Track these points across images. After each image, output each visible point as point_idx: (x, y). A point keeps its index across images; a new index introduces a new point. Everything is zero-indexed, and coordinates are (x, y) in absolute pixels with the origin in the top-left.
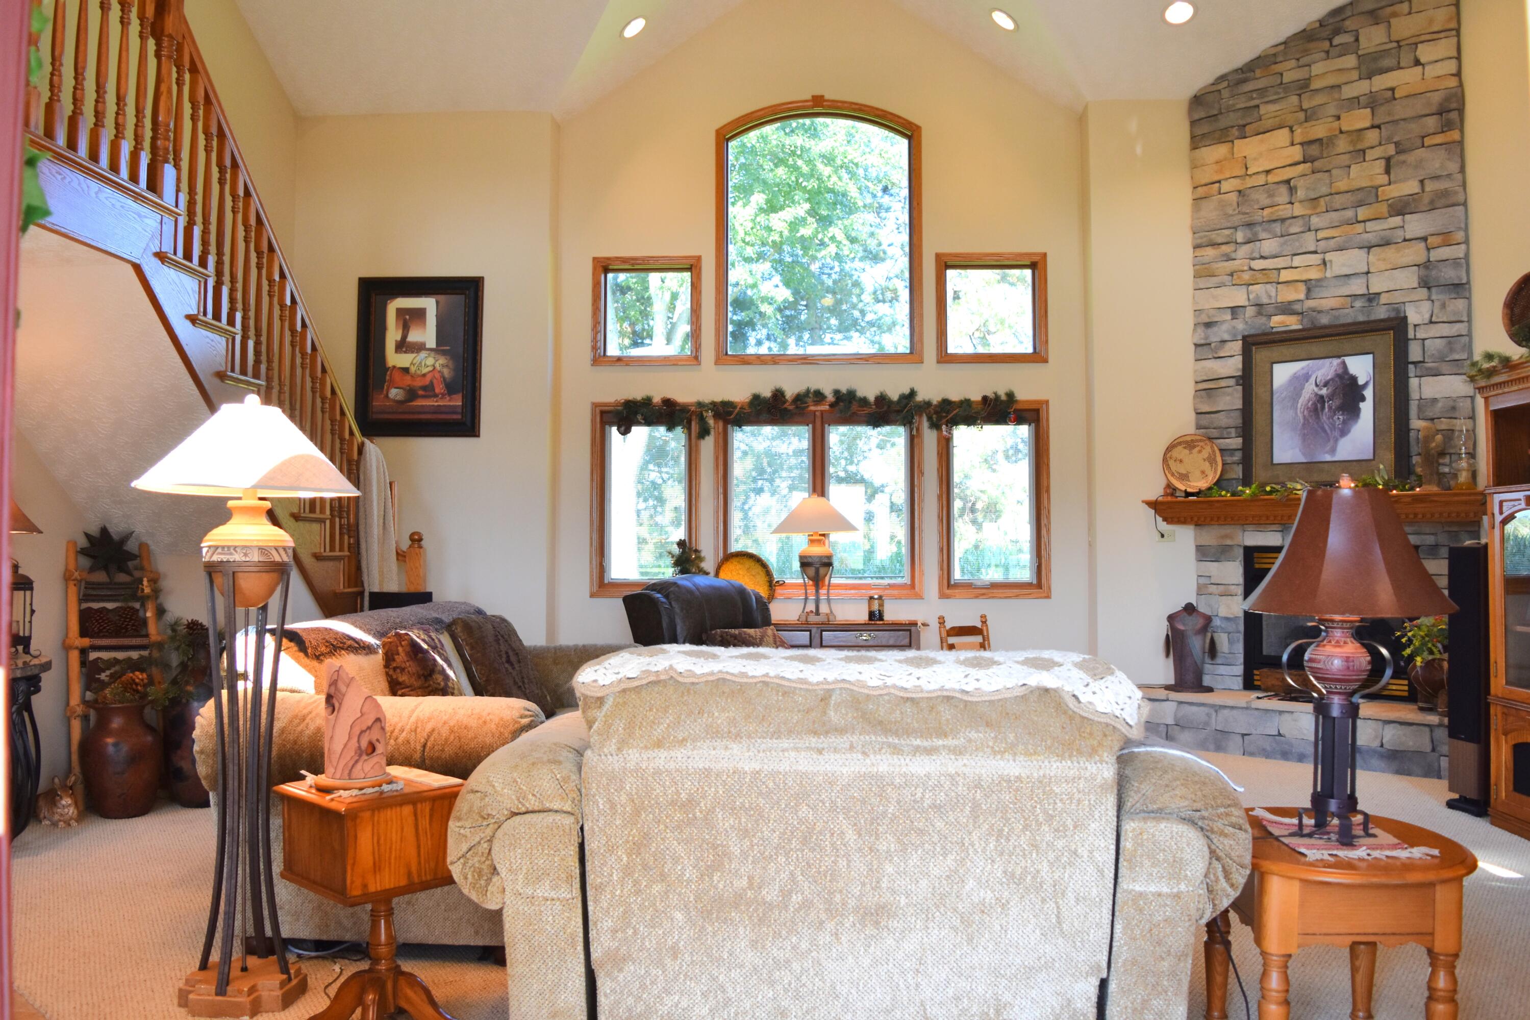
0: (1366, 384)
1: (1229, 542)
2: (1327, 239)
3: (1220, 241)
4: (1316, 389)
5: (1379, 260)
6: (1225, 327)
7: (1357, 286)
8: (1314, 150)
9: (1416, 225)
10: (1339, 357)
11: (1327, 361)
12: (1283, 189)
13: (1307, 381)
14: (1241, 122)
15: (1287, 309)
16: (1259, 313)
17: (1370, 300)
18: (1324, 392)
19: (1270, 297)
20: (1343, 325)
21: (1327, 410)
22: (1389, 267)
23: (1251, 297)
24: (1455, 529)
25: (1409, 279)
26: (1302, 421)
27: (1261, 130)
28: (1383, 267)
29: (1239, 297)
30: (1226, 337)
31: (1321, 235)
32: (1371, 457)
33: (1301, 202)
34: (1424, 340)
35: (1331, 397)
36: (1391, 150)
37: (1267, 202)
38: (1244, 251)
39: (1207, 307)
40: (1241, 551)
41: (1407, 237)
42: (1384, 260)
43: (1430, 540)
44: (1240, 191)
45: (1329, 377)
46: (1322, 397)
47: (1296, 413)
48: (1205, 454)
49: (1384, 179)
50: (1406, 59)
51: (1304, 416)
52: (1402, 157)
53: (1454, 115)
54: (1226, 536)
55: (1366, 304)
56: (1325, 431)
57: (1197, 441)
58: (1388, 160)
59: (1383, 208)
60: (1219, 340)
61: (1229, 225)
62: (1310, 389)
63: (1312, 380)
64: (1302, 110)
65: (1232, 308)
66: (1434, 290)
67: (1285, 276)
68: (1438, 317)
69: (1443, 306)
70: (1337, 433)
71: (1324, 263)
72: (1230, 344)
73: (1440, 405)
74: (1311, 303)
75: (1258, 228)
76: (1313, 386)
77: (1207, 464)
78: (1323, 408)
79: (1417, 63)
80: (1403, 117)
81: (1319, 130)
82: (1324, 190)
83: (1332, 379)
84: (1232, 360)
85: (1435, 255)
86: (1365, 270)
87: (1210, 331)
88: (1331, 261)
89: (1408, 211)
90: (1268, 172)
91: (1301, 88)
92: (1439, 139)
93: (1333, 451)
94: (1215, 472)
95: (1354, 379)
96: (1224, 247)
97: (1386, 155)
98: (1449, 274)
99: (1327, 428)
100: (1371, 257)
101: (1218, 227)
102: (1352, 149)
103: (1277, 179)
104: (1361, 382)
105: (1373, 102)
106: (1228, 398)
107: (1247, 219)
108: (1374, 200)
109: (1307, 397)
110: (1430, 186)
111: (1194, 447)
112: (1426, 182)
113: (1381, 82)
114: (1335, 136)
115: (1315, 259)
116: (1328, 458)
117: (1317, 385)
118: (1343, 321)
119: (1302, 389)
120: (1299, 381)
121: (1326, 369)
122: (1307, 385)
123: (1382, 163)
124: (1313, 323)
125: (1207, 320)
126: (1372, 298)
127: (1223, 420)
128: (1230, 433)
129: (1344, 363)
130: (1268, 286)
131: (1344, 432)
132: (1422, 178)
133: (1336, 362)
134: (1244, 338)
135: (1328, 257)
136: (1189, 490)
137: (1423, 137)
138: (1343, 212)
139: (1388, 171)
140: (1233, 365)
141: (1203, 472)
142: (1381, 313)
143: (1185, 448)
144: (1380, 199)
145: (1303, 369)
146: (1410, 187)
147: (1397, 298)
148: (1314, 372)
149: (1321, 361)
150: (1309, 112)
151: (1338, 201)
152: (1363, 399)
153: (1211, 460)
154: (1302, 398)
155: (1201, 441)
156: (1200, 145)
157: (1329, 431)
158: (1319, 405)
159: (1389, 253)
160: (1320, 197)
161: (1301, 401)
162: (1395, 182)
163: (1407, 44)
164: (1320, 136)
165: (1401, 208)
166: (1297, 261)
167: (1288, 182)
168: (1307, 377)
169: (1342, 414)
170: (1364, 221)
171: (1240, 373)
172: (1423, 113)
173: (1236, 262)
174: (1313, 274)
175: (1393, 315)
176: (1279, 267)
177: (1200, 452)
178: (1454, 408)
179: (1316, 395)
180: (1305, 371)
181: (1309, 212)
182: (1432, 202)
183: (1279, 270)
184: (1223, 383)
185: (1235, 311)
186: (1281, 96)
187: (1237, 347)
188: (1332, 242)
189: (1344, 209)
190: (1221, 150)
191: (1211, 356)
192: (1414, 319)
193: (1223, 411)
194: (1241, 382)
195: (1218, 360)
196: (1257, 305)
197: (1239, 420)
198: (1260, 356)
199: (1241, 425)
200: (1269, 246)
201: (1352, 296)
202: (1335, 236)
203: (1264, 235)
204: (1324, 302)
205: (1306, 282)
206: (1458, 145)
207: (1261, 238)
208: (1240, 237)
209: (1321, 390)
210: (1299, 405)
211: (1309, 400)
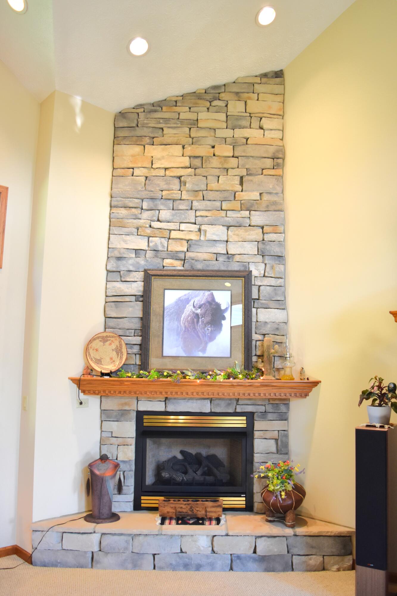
0: (227, 309)
1: (127, 408)
2: (202, 216)
3: (131, 205)
4: (193, 309)
5: (234, 234)
6: (131, 262)
7: (221, 249)
8: (197, 162)
9: (258, 218)
10: (209, 290)
11: (201, 292)
12: (177, 181)
13: (188, 303)
14: (152, 135)
15: (174, 256)
16: (156, 256)
17: (228, 258)
18: (199, 311)
19: (163, 246)
20: (211, 271)
21: (200, 323)
22: (240, 240)
23: (151, 244)
24: (277, 402)
25: (252, 249)
26: (184, 329)
27: (165, 143)
28: (237, 239)
29: (142, 244)
30: (131, 268)
31: (198, 213)
32: (229, 356)
33: (188, 191)
34: (260, 286)
35: (204, 315)
36: (244, 172)
37: (165, 187)
38: (146, 215)
39: (119, 246)
40: (134, 414)
41: (252, 224)
42: (238, 235)
43: (262, 409)
44: (147, 177)
45: (202, 302)
46: (197, 315)
47: (180, 323)
48: (114, 346)
49: (239, 188)
50: (255, 123)
51: (185, 327)
52: (250, 178)
53: (280, 161)
54: (126, 404)
55: (227, 260)
56: (199, 336)
57: (110, 337)
58: (242, 178)
59: (237, 205)
60: (127, 270)
61: (138, 196)
62: (189, 308)
63: (191, 303)
64: (190, 137)
65: (136, 250)
66: (266, 257)
67: (174, 234)
68: (269, 273)
69: (272, 267)
70: (206, 339)
71: (200, 230)
72: (134, 273)
73: (269, 326)
74: (190, 254)
75: (158, 202)
76: (192, 307)
77: (115, 353)
78: (198, 322)
79: (261, 128)
80: (253, 155)
81: (203, 151)
82: (203, 187)
83: (204, 304)
84: (134, 285)
85: (267, 237)
86: (226, 239)
87: (120, 262)
88: (205, 231)
89: (253, 209)
90: (166, 169)
91: (191, 124)
92: (272, 172)
93: (204, 350)
94: (121, 358)
95: (218, 305)
96: (133, 210)
97: (241, 175)
98: (275, 250)
99: (200, 335)
100: (229, 232)
101: (131, 196)
102: (220, 166)
103: (172, 174)
104: (223, 307)
105: (235, 143)
106: (131, 309)
107: (152, 195)
108: (233, 198)
109: (187, 313)
110: (265, 197)
111: (107, 341)
112: (264, 195)
113: (240, 133)
114: (211, 157)
115: (195, 228)
116: (201, 354)
117: (194, 307)
118: (211, 268)
119: (185, 308)
120: (183, 303)
121: (201, 297)
122: (187, 306)
123: (238, 178)
124: (192, 267)
125: (119, 256)
126: (229, 256)
127: (125, 324)
128: (132, 333)
129: (212, 294)
130: (163, 240)
131: (212, 338)
132: (261, 192)
133: (207, 293)
134: (145, 271)
135: (203, 227)
136: (103, 371)
137: (263, 169)
138: (214, 202)
139: (241, 183)
140: (137, 288)
141: (111, 359)
142: (235, 267)
143: (100, 341)
144: (236, 199)
145: (185, 295)
146: (255, 195)
147: (245, 259)
148: (192, 298)
149: (197, 292)
150: (194, 140)
151: (210, 195)
152: (224, 318)
153: (118, 351)
154: (183, 315)
155: (112, 337)
156: (122, 143)
157: (201, 337)
158: (195, 320)
159: (241, 231)
160: (200, 191)
161: (183, 316)
162: (246, 191)
163: (255, 116)
164: (201, 155)
165: (249, 207)
166: (183, 227)
167: (179, 177)
168: (187, 301)
169: (211, 327)
170: (227, 210)
171: (141, 294)
172: (264, 156)
173: (142, 221)
174: (193, 237)
175: (242, 269)
176: (171, 228)
177: (110, 344)
178: (277, 329)
179: (194, 313)
180: (186, 297)
181: (192, 198)
182: (267, 206)
183: (170, 230)
184: (127, 299)
185: (137, 251)
186: (179, 125)
187: (140, 275)
188: (206, 219)
189: (215, 200)
190: (137, 149)
191: (119, 280)
192: (255, 273)
193: (126, 317)
194: (141, 299)
195: (125, 282)
196: (155, 250)
197: (137, 324)
198: (156, 283)
199: (140, 328)
200: (165, 214)
201: (217, 254)
202: (208, 215)
203: (161, 207)
204: (199, 255)
205: (188, 241)
206: (280, 178)
207: (159, 208)
208: (145, 205)
209: (197, 310)
210: (182, 319)
211: (189, 316)
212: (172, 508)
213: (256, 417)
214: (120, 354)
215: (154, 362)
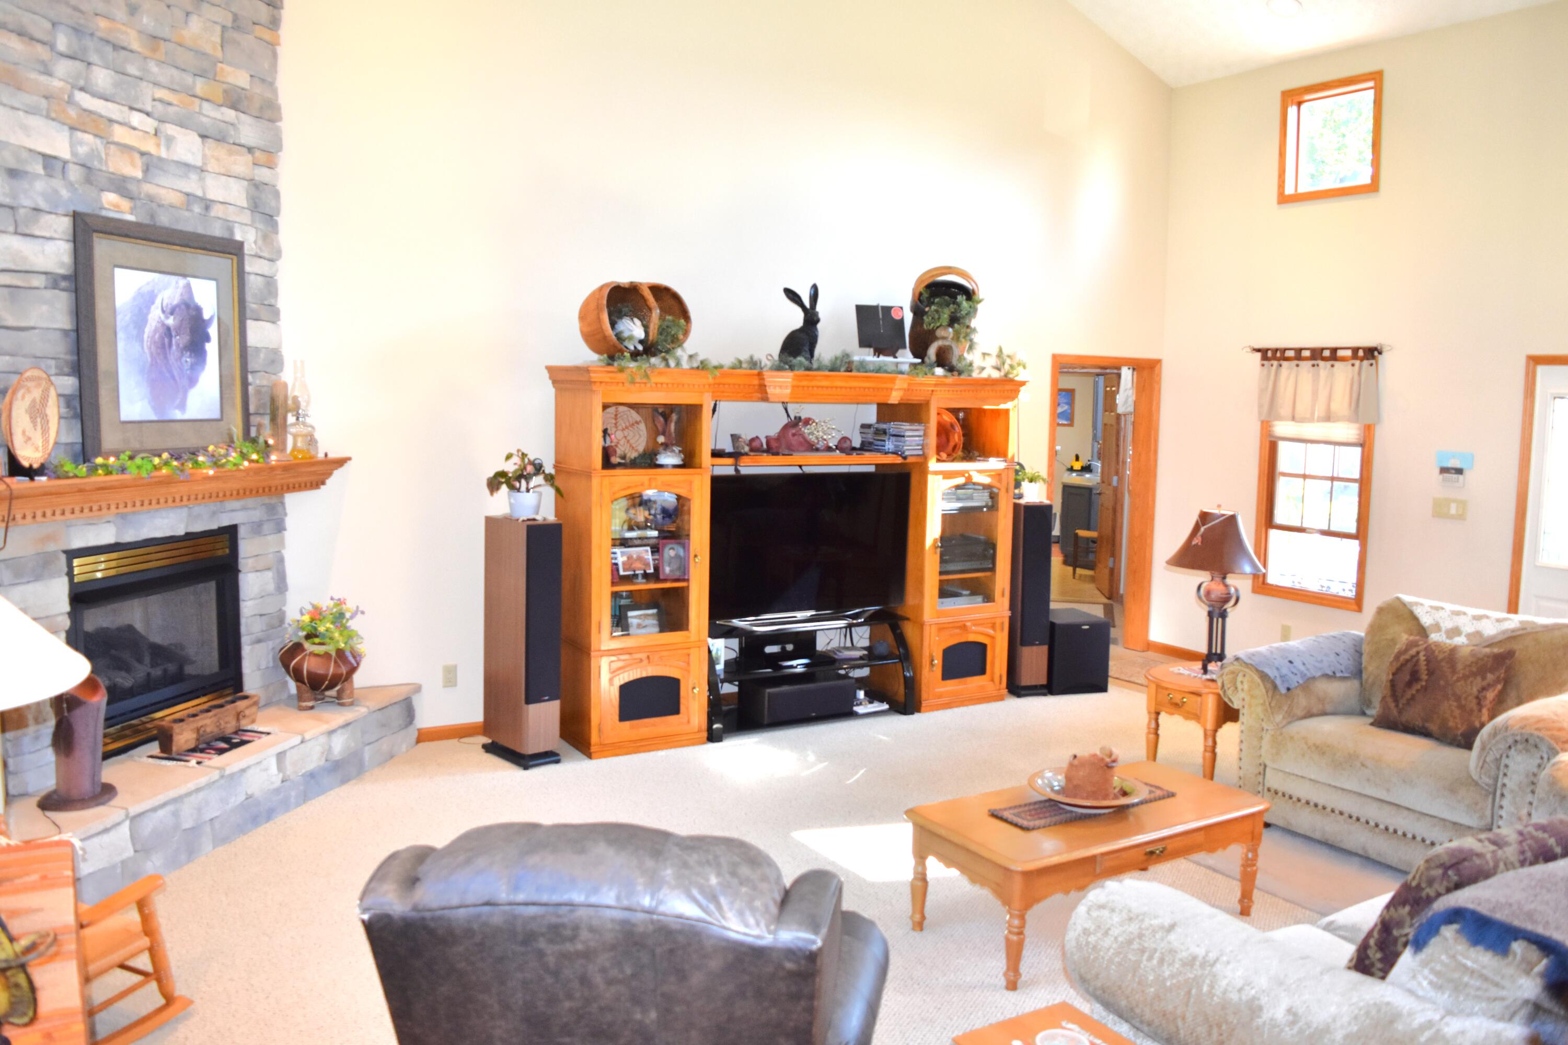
0: (211, 318)
1: (56, 546)
2: (162, 101)
3: (35, 34)
4: (162, 316)
5: (213, 156)
6: (37, 185)
7: (192, 185)
9: (247, 130)
10: (185, 276)
11: (173, 279)
13: (153, 303)
15: (121, 185)
16: (88, 180)
17: (206, 208)
18: (171, 321)
19: (100, 158)
20: (181, 232)
21: (174, 347)
22: (222, 171)
23: (78, 149)
24: (273, 500)
25: (238, 194)
26: (149, 359)
28: (216, 168)
29: (59, 144)
30: (42, 204)
31: (157, 93)
33: (140, 32)
34: (248, 274)
35: (179, 332)
36: (228, 20)
38: (62, 67)
40: (64, 560)
41: (241, 140)
42: (218, 159)
43: (248, 517)
45: (176, 302)
46: (169, 329)
47: (143, 348)
48: (27, 401)
49: (219, 53)
51: (151, 354)
52: (236, 35)
53: (276, 12)
54: (49, 538)
55: (204, 212)
56: (173, 377)
58: (224, 30)
59: (218, 91)
60: (33, 206)
61: (48, 13)
62: (155, 315)
63: (159, 302)
65: (44, 156)
66: (258, 216)
67: (120, 134)
68: (261, 250)
69: (264, 238)
70: (185, 382)
71: (157, 131)
72: (48, 217)
73: (262, 355)
74: (148, 188)
75: (89, 43)
76: (159, 312)
77: (28, 418)
78: (170, 345)
82: (167, 33)
83: (178, 306)
84: (50, 247)
85: (259, 174)
86: (201, 164)
87: (16, 184)
88: (170, 140)
89: (242, 108)
92: (266, 34)
93: (182, 407)
95: (198, 310)
96: (39, 47)
97: (224, 24)
99: (176, 373)
100: (206, 150)
101: (34, 9)
104: (206, 316)
106: (44, 308)
107: (77, 20)
108: (212, 75)
109: (153, 325)
110: (258, 88)
112: (257, 81)
115: (149, 124)
116: (178, 415)
117: (163, 311)
118: (180, 227)
119: (148, 312)
120: (146, 299)
121: (173, 290)
122: (153, 308)
123: (219, 31)
124: (152, 216)
125: (13, 164)
126: (207, 204)
127: (37, 344)
128: (51, 366)
129: (190, 286)
130: (98, 141)
131: (193, 381)
132: (253, 74)
133: (182, 282)
134: (76, 216)
135: (166, 129)
137: (255, 23)
138: (184, 75)
139: (223, 43)
140: (58, 254)
141: (24, 433)
142: (216, 229)
144: (217, 78)
145: (148, 283)
146: (243, 79)
147: (232, 214)
148: (160, 291)
149: (167, 278)
151: (179, 55)
152: (209, 339)
153: (37, 413)
154: (148, 326)
157: (177, 378)
158: (166, 340)
159: (223, 153)
160: (162, 38)
161: (147, 330)
162: (230, 64)
165: (236, 101)
166: (135, 119)
168: (152, 296)
169: (190, 356)
170: (202, 99)
171: (64, 271)
173: (55, 82)
174: (151, 147)
176: (114, 117)
177: (23, 397)
179: (163, 324)
180: (149, 288)
181: (147, 53)
182: (261, 108)
183: (111, 121)
184: (33, 281)
185: (48, 160)
187: (63, 225)
188: (171, 109)
189: (185, 70)
191: (11, 229)
192: (248, 247)
193: (33, 328)
194: (63, 284)
195: (28, 239)
196: (83, 165)
197: (60, 348)
198: (102, 247)
199: (62, 356)
200: (102, 78)
201: (188, 195)
202: (175, 102)
203: (94, 58)
204: (162, 192)
205: (143, 154)
206: (273, 50)
207: (91, 60)
208: (62, 42)
209: (167, 318)
210: (146, 336)
211: (156, 331)
212: (193, 730)
213: (242, 532)
214: (39, 420)
215: (109, 438)
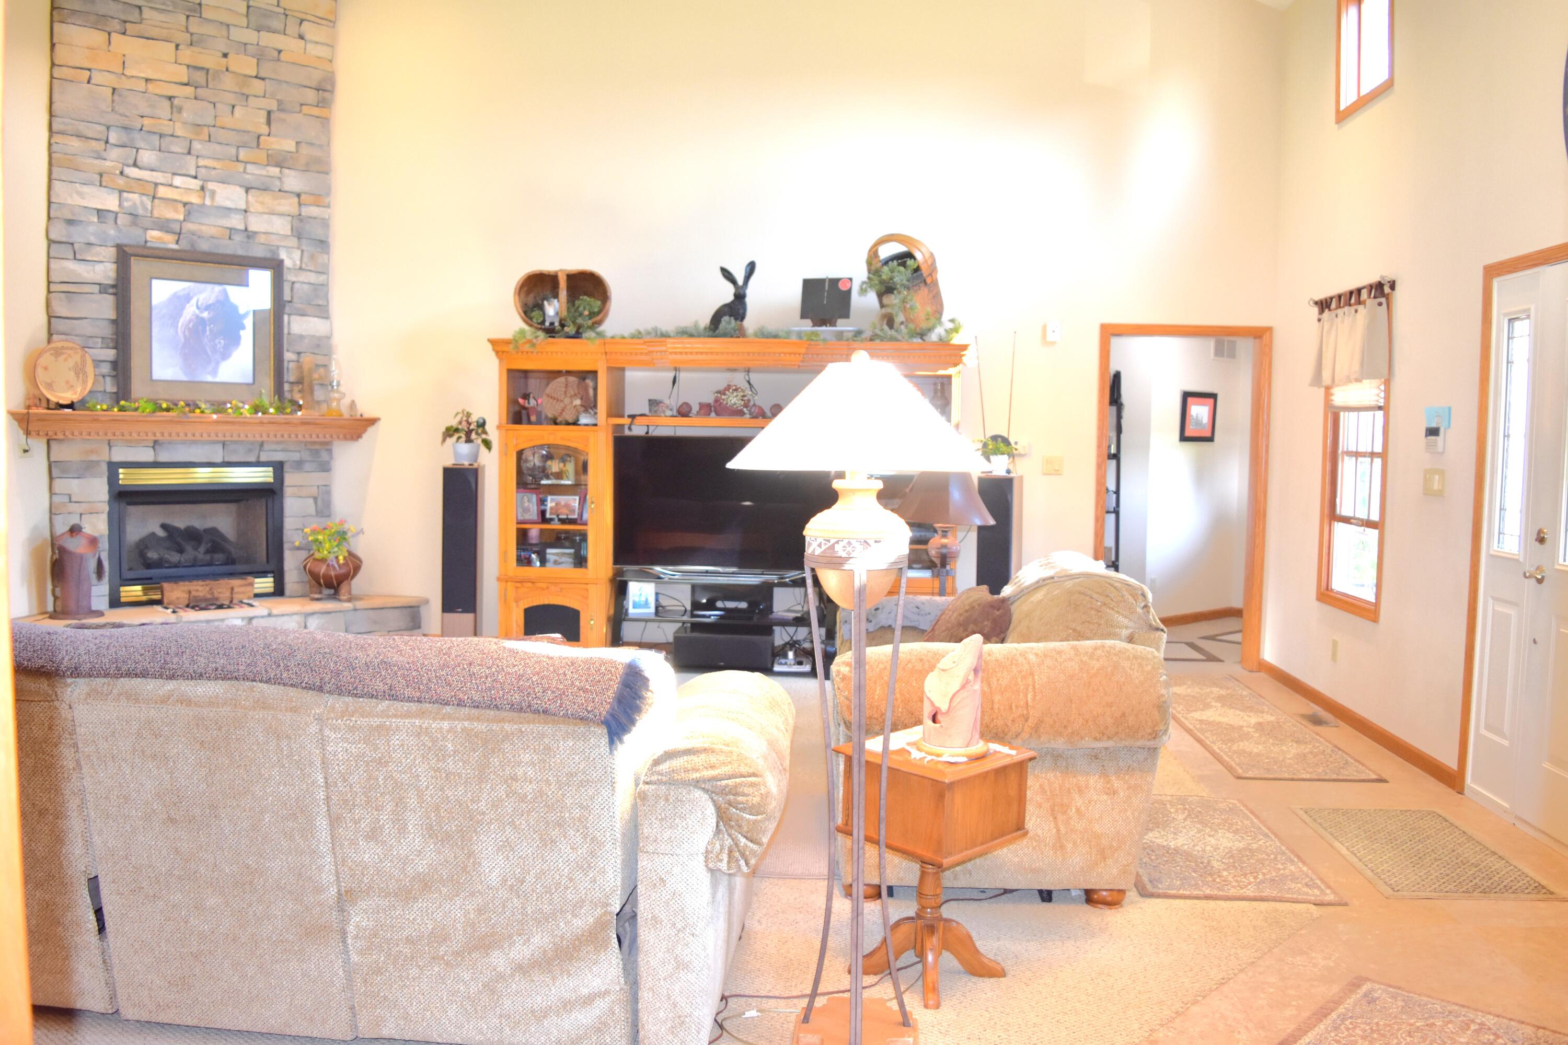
0: (247, 313)
1: (94, 458)
2: (206, 167)
3: (90, 135)
4: (197, 312)
5: (257, 201)
6: (91, 229)
7: (236, 222)
8: (200, 77)
9: (293, 181)
11: (209, 287)
12: (167, 104)
13: (188, 302)
14: (124, 17)
15: (164, 226)
16: (134, 224)
17: (248, 237)
18: (205, 315)
19: (145, 209)
20: (222, 255)
21: (208, 333)
22: (266, 211)
23: (126, 204)
24: (317, 447)
25: (281, 226)
26: (183, 340)
27: (146, 35)
28: (261, 209)
29: (110, 202)
30: (92, 239)
31: (202, 162)
32: (250, 380)
33: (185, 123)
34: (293, 283)
35: (212, 321)
36: (273, 106)
37: (147, 111)
38: (114, 153)
39: (69, 201)
40: (104, 468)
41: (286, 188)
42: (262, 203)
43: (296, 456)
44: (114, 89)
45: (211, 302)
46: (203, 319)
47: (177, 332)
48: (71, 363)
49: (264, 129)
50: (292, 28)
51: (185, 336)
52: (282, 115)
53: (326, 95)
54: (91, 452)
55: (245, 240)
56: (206, 353)
57: (67, 348)
58: (269, 113)
59: (262, 156)
60: (86, 242)
61: (102, 121)
62: (190, 310)
63: (194, 301)
64: (188, 32)
65: (98, 211)
66: (304, 241)
67: (162, 192)
68: (307, 265)
69: (312, 257)
70: (218, 356)
71: (202, 188)
72: (98, 249)
73: (306, 341)
74: (189, 226)
75: (136, 135)
76: (194, 308)
77: (72, 374)
78: (204, 331)
79: (301, 37)
80: (288, 80)
81: (210, 60)
82: (210, 121)
83: (213, 305)
84: (99, 268)
85: (306, 211)
86: (244, 207)
87: (72, 229)
88: (213, 193)
89: (287, 166)
90: (147, 80)
91: (189, 10)
92: (316, 111)
93: (214, 372)
94: (85, 382)
95: (234, 307)
96: (94, 143)
97: (269, 108)
98: (318, 232)
99: (208, 350)
100: (250, 198)
101: (90, 119)
102: (237, 90)
103: (158, 92)
104: (241, 311)
105: (261, 55)
106: (94, 305)
107: (127, 122)
108: (255, 145)
109: (188, 317)
110: (305, 150)
111: (61, 354)
112: (303, 146)
113: (268, 40)
114: (222, 72)
115: (195, 184)
116: (209, 378)
117: (198, 307)
118: (221, 251)
119: (183, 308)
120: (181, 301)
121: (208, 293)
122: (188, 305)
123: (264, 114)
124: (192, 245)
125: (70, 217)
126: (249, 235)
127: (86, 328)
128: (97, 342)
129: (225, 292)
130: (144, 198)
131: (225, 356)
132: (299, 140)
133: (218, 288)
134: (118, 246)
135: (211, 186)
136: (62, 402)
137: (302, 105)
138: (227, 148)
139: (269, 122)
140: (106, 271)
141: (67, 382)
142: (258, 252)
143: (52, 354)
144: (261, 147)
145: (184, 289)
146: (288, 145)
147: (274, 241)
148: (195, 294)
149: (202, 286)
150: (195, 38)
151: (222, 135)
152: (243, 328)
153: (79, 371)
154: (182, 319)
155: (71, 349)
156: (69, 21)
157: (210, 353)
158: (200, 328)
159: (267, 198)
160: (205, 125)
161: (182, 321)
162: (276, 136)
163: (293, 16)
164: (207, 66)
165: (280, 161)
166: (178, 181)
167: (170, 98)
168: (188, 298)
169: (224, 339)
170: (246, 163)
171: (111, 282)
172: (305, 84)
173: (108, 163)
174: (194, 199)
175: (268, 255)
176: (158, 181)
177: (66, 360)
178: (318, 346)
179: (197, 317)
180: (184, 292)
181: (192, 136)
182: (307, 164)
183: (156, 184)
184: (87, 288)
185: (101, 213)
186: (171, 8)
187: (110, 253)
188: (213, 172)
189: (228, 144)
190: (98, 38)
191: (71, 256)
192: (288, 263)
193: (86, 318)
194: (111, 291)
195: (82, 262)
196: (131, 214)
197: (107, 331)
198: (138, 268)
199: (110, 336)
200: (147, 157)
201: (231, 229)
202: (217, 167)
203: (141, 144)
204: (204, 228)
205: (185, 204)
206: (325, 122)
207: (138, 146)
208: (113, 137)
209: (202, 312)
210: (180, 324)
211: (190, 321)
212: (184, 591)
213: (287, 468)
214: (81, 375)
215: (140, 388)
